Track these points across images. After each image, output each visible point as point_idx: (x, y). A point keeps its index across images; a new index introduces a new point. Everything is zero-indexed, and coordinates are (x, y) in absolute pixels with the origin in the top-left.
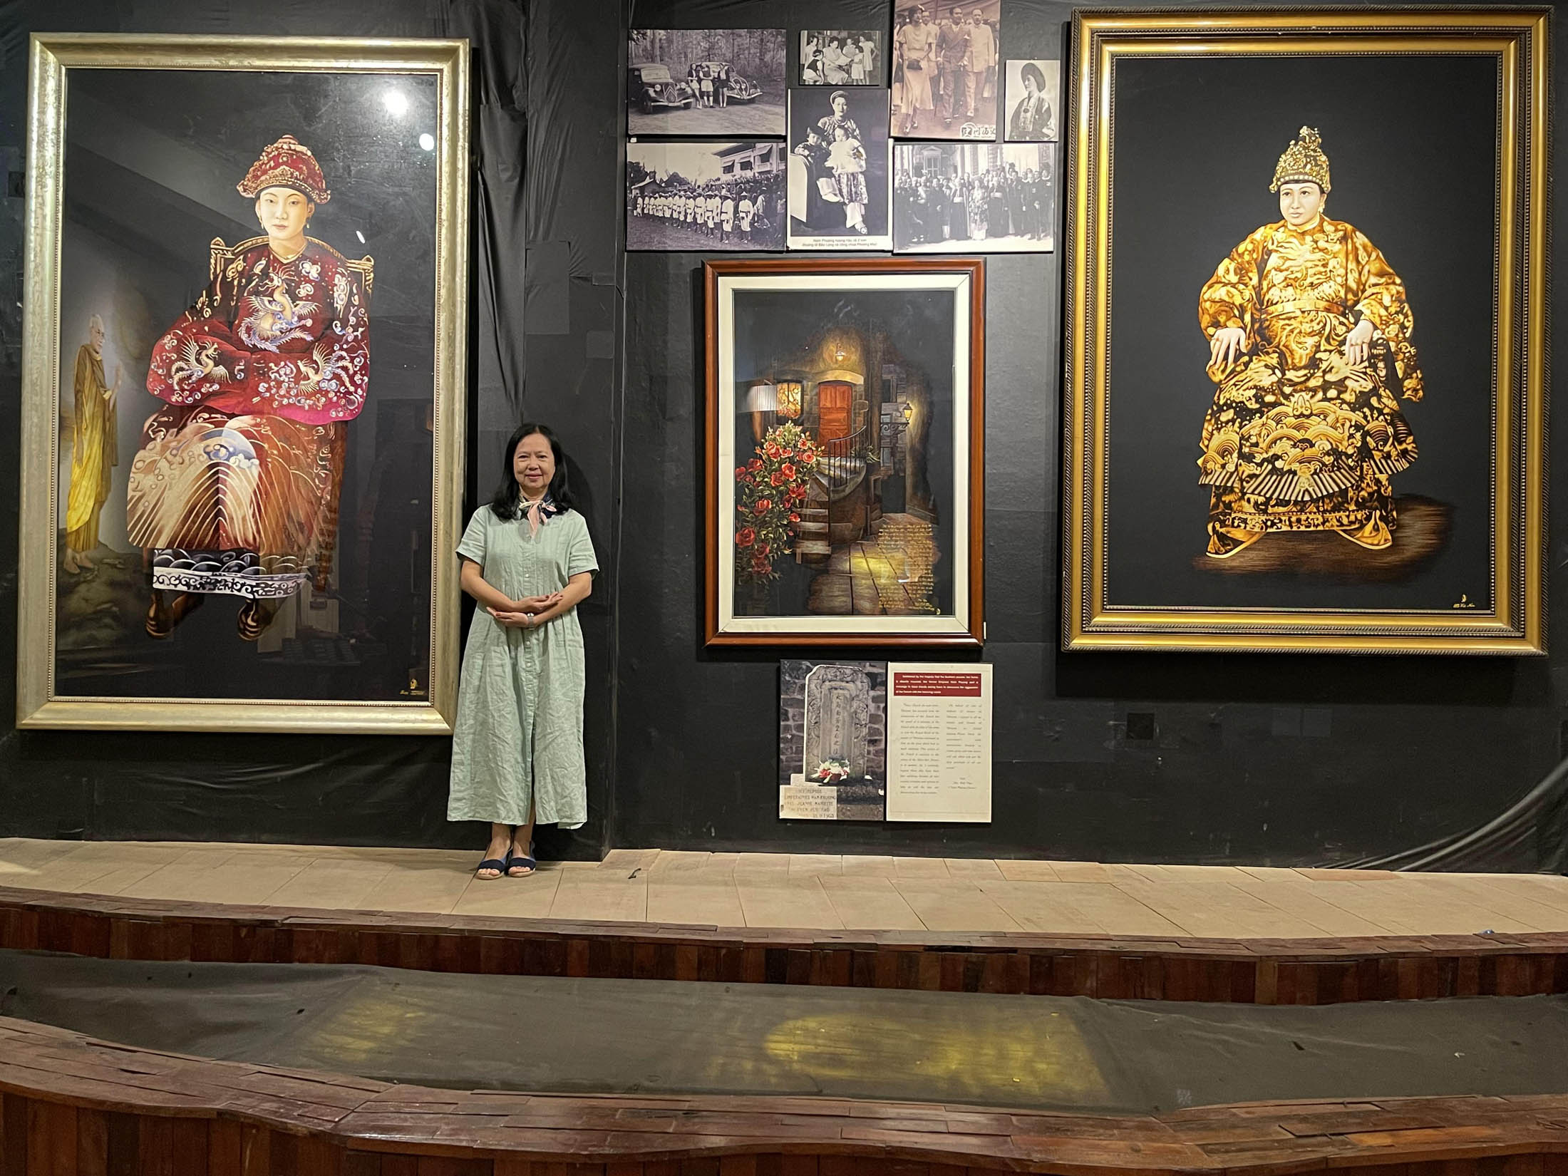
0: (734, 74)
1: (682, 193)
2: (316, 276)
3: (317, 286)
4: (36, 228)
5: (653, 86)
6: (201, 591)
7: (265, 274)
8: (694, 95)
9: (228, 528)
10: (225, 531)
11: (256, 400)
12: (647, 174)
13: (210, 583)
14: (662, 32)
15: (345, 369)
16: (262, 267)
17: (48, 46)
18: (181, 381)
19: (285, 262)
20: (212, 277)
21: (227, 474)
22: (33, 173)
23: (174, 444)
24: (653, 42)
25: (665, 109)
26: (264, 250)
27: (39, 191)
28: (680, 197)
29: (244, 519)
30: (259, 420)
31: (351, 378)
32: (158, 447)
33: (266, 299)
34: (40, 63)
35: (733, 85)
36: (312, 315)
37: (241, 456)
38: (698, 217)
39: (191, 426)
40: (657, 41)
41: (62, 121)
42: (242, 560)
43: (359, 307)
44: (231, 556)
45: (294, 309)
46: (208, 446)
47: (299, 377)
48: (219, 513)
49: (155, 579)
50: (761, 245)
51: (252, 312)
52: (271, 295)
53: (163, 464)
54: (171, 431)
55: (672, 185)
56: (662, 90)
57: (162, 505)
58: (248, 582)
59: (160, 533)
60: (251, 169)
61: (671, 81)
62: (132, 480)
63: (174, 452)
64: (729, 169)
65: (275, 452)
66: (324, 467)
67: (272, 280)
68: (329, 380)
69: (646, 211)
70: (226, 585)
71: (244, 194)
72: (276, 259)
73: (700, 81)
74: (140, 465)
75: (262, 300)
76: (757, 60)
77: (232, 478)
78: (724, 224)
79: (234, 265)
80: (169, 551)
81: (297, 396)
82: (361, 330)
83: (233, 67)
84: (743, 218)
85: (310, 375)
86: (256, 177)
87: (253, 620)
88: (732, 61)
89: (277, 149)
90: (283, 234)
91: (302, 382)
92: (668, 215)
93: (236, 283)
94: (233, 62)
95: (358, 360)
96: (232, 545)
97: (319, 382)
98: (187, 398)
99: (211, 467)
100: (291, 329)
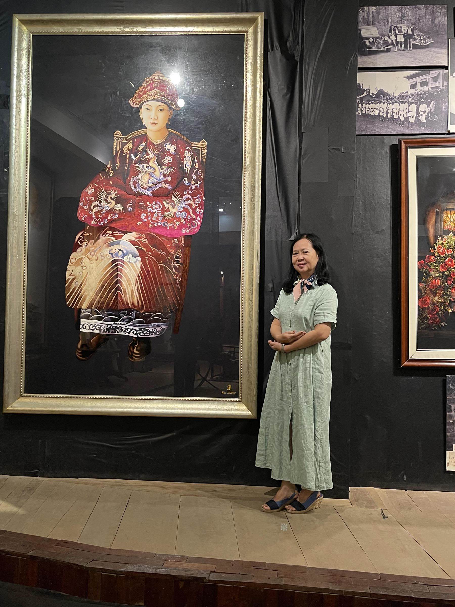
0: (417, 31)
1: (385, 101)
2: (173, 152)
3: (174, 157)
4: (16, 125)
5: (368, 39)
6: (108, 333)
7: (144, 150)
8: (392, 44)
9: (123, 297)
10: (121, 299)
11: (139, 223)
12: (364, 90)
13: (112, 329)
14: (374, 8)
15: (190, 205)
16: (142, 147)
17: (23, 22)
18: (96, 213)
19: (156, 144)
20: (114, 153)
21: (122, 266)
22: (14, 94)
23: (92, 249)
24: (368, 13)
25: (376, 52)
26: (144, 137)
27: (18, 104)
28: (384, 103)
29: (132, 291)
30: (140, 235)
31: (194, 211)
32: (84, 251)
33: (145, 165)
34: (19, 31)
35: (416, 37)
36: (171, 174)
37: (131, 256)
38: (395, 115)
39: (102, 239)
40: (371, 13)
41: (30, 65)
42: (131, 315)
43: (198, 169)
44: (124, 313)
45: (161, 171)
46: (111, 250)
47: (164, 210)
48: (118, 288)
49: (81, 326)
50: (432, 130)
51: (137, 173)
52: (148, 163)
53: (86, 260)
54: (91, 241)
55: (380, 97)
56: (373, 41)
57: (85, 284)
58: (134, 328)
59: (84, 299)
60: (138, 91)
61: (379, 36)
62: (68, 269)
63: (92, 253)
64: (413, 86)
65: (150, 253)
66: (178, 262)
67: (148, 155)
68: (181, 212)
69: (363, 112)
70: (121, 330)
71: (132, 105)
72: (151, 143)
73: (396, 35)
74: (73, 261)
75: (143, 166)
76: (430, 23)
77: (126, 269)
78: (411, 118)
79: (127, 146)
80: (89, 310)
81: (162, 221)
82: (199, 182)
83: (127, 32)
84: (422, 115)
85: (170, 209)
86: (141, 96)
87: (137, 350)
88: (415, 24)
89: (152, 79)
90: (155, 128)
91: (166, 213)
92: (376, 114)
93: (128, 156)
94: (127, 30)
95: (198, 200)
96: (125, 306)
97: (175, 213)
98: (100, 222)
99: (113, 262)
100: (159, 182)
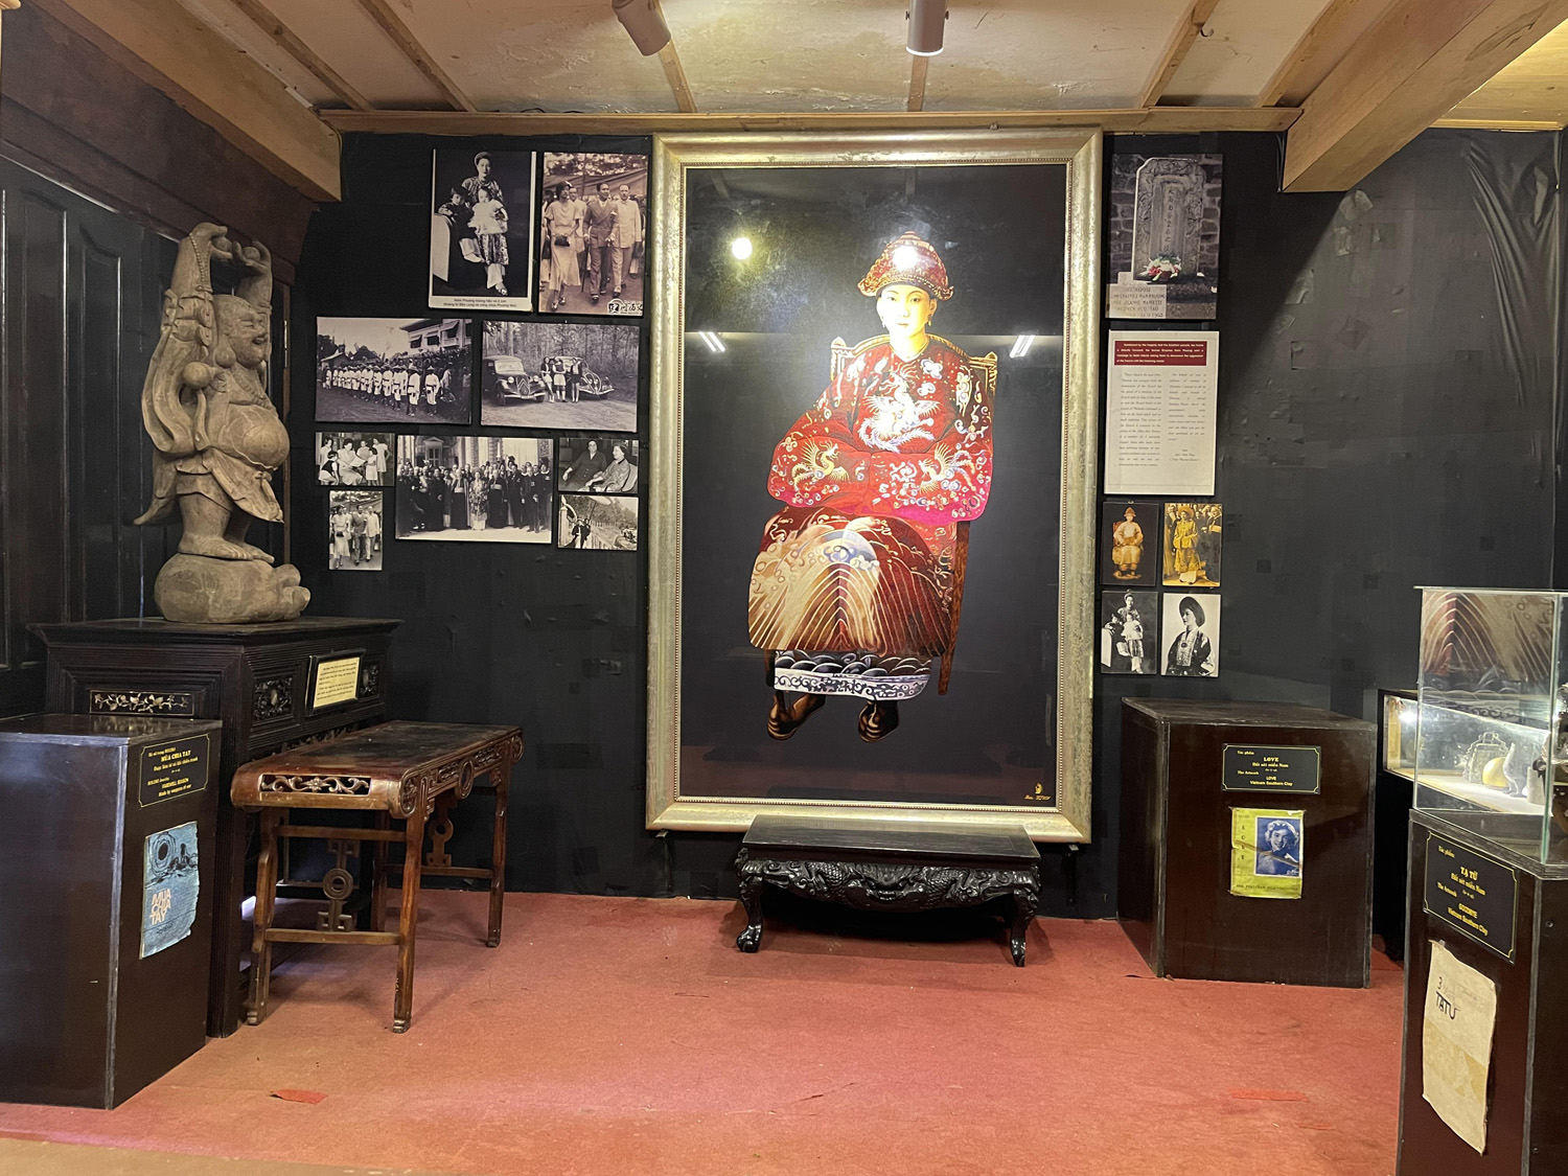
2: (938, 374)
3: (939, 385)
6: (822, 692)
7: (886, 375)
9: (849, 630)
10: (846, 633)
11: (876, 501)
13: (830, 685)
15: (965, 467)
16: (882, 366)
17: (672, 147)
18: (801, 484)
19: (906, 361)
20: (832, 377)
21: (847, 576)
22: (659, 276)
23: (794, 546)
26: (886, 349)
27: (664, 293)
29: (864, 620)
30: (879, 521)
31: (974, 478)
32: (779, 549)
33: (887, 399)
34: (664, 162)
36: (933, 415)
37: (861, 558)
38: (385, 390)
39: (812, 528)
41: (684, 222)
42: (863, 661)
43: (982, 405)
44: (851, 658)
45: (915, 409)
46: (828, 548)
47: (920, 477)
48: (840, 615)
49: (776, 680)
51: (872, 413)
52: (892, 394)
53: (783, 566)
54: (792, 532)
57: (783, 605)
58: (868, 684)
59: (781, 634)
60: (873, 267)
62: (753, 582)
63: (795, 554)
65: (896, 553)
66: (945, 569)
67: (893, 380)
68: (950, 480)
70: (846, 687)
71: (864, 292)
72: (897, 359)
74: (761, 567)
75: (883, 400)
77: (852, 580)
78: (411, 397)
79: (855, 365)
80: (791, 652)
81: (917, 497)
82: (983, 428)
84: (429, 392)
85: (931, 475)
86: (878, 275)
87: (874, 722)
90: (905, 332)
91: (923, 482)
93: (856, 383)
94: (856, 158)
95: (980, 459)
96: (852, 646)
97: (939, 483)
98: (807, 500)
99: (832, 568)
100: (912, 429)
